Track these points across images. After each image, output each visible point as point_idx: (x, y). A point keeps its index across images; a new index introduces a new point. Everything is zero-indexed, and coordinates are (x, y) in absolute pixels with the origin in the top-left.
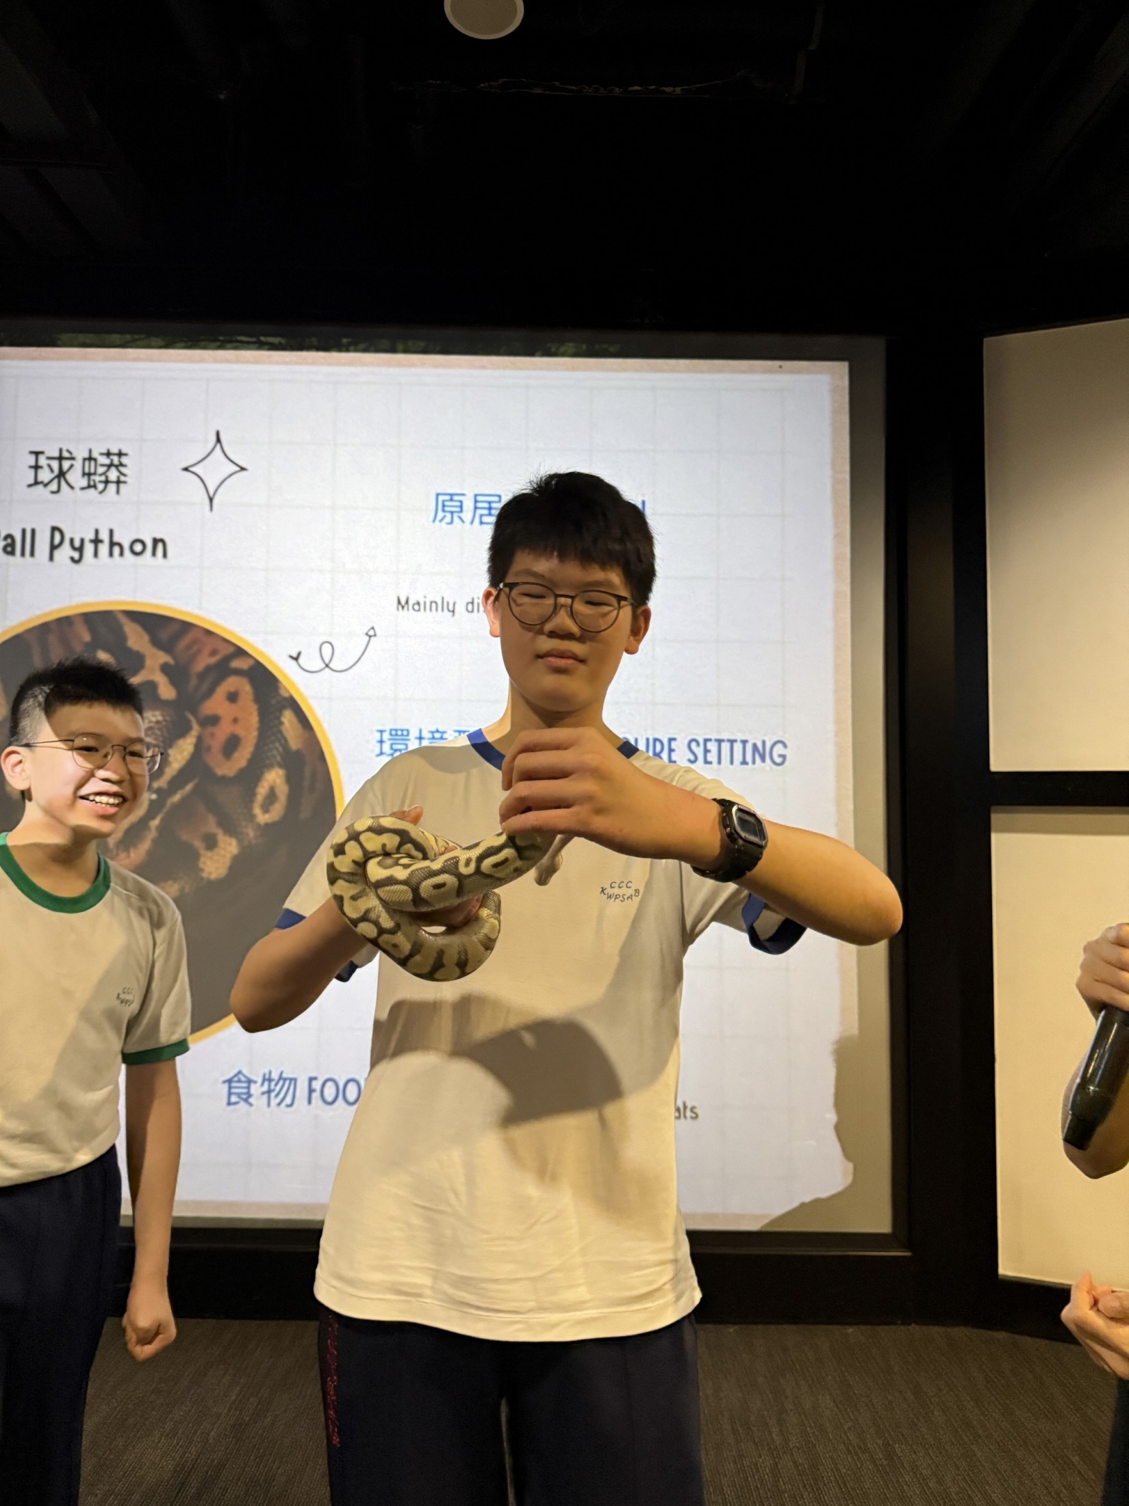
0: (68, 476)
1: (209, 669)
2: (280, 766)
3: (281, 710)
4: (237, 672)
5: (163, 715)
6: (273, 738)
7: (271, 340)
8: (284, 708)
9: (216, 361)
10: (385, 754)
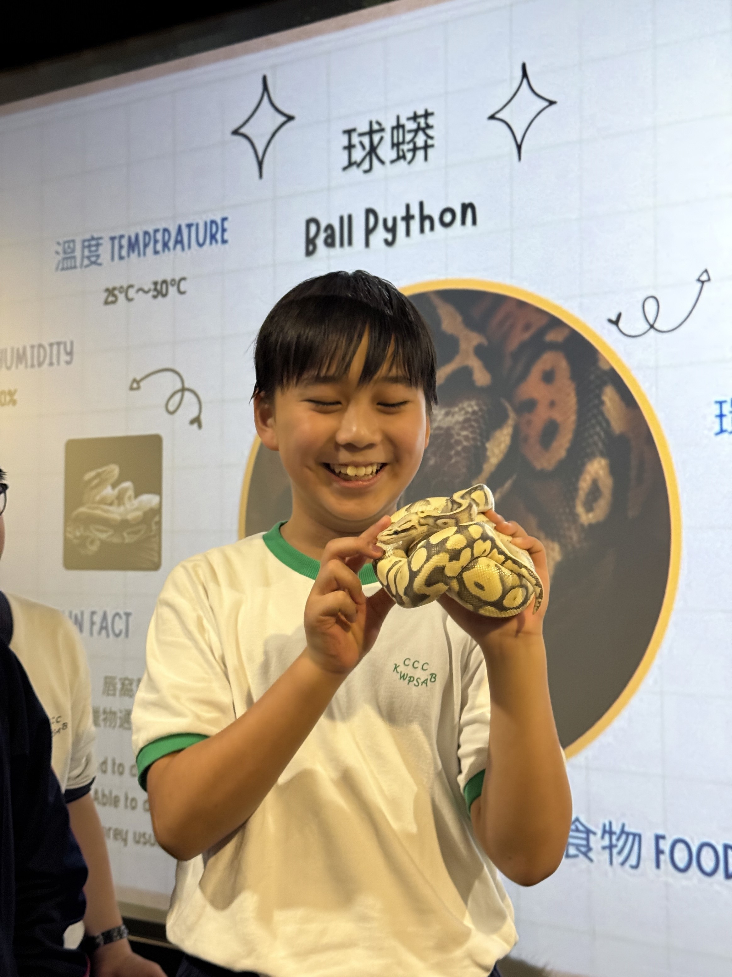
0: (380, 152)
1: (523, 346)
2: (603, 455)
3: (600, 387)
4: (553, 346)
5: (478, 405)
6: (593, 421)
8: (604, 383)
10: (725, 431)
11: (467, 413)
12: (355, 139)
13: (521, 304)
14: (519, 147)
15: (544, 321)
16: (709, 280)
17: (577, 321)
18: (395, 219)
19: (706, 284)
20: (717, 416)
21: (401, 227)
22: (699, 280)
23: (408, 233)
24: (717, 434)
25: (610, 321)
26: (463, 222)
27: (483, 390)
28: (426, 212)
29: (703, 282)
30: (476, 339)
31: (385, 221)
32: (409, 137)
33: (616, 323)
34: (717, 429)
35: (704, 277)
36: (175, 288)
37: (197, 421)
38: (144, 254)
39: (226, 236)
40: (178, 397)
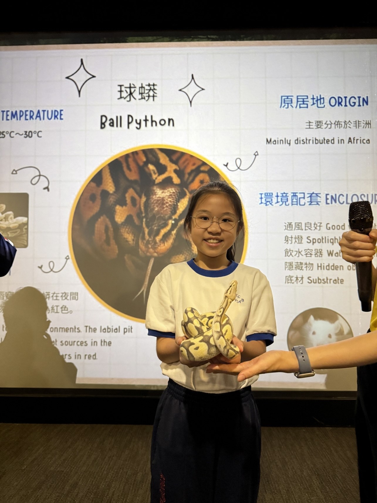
0: (133, 94)
1: (192, 171)
4: (203, 172)
5: (175, 190)
7: (212, 37)
9: (191, 46)
10: (263, 203)
11: (170, 192)
12: (123, 89)
13: (192, 156)
14: (191, 102)
15: (200, 163)
16: (258, 155)
17: (213, 164)
18: (140, 120)
19: (257, 156)
20: (260, 198)
21: (143, 123)
22: (254, 154)
23: (146, 126)
24: (260, 204)
25: (224, 165)
26: (169, 124)
27: (176, 185)
28: (154, 119)
29: (256, 155)
30: (174, 167)
31: (136, 120)
32: (146, 92)
33: (226, 166)
34: (260, 202)
35: (256, 154)
36: (36, 134)
37: (47, 188)
38: (20, 119)
39: (62, 117)
40: (37, 178)
